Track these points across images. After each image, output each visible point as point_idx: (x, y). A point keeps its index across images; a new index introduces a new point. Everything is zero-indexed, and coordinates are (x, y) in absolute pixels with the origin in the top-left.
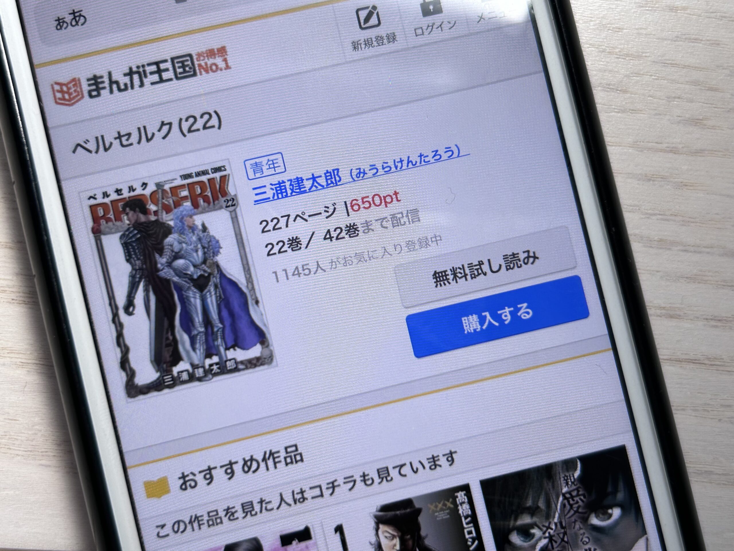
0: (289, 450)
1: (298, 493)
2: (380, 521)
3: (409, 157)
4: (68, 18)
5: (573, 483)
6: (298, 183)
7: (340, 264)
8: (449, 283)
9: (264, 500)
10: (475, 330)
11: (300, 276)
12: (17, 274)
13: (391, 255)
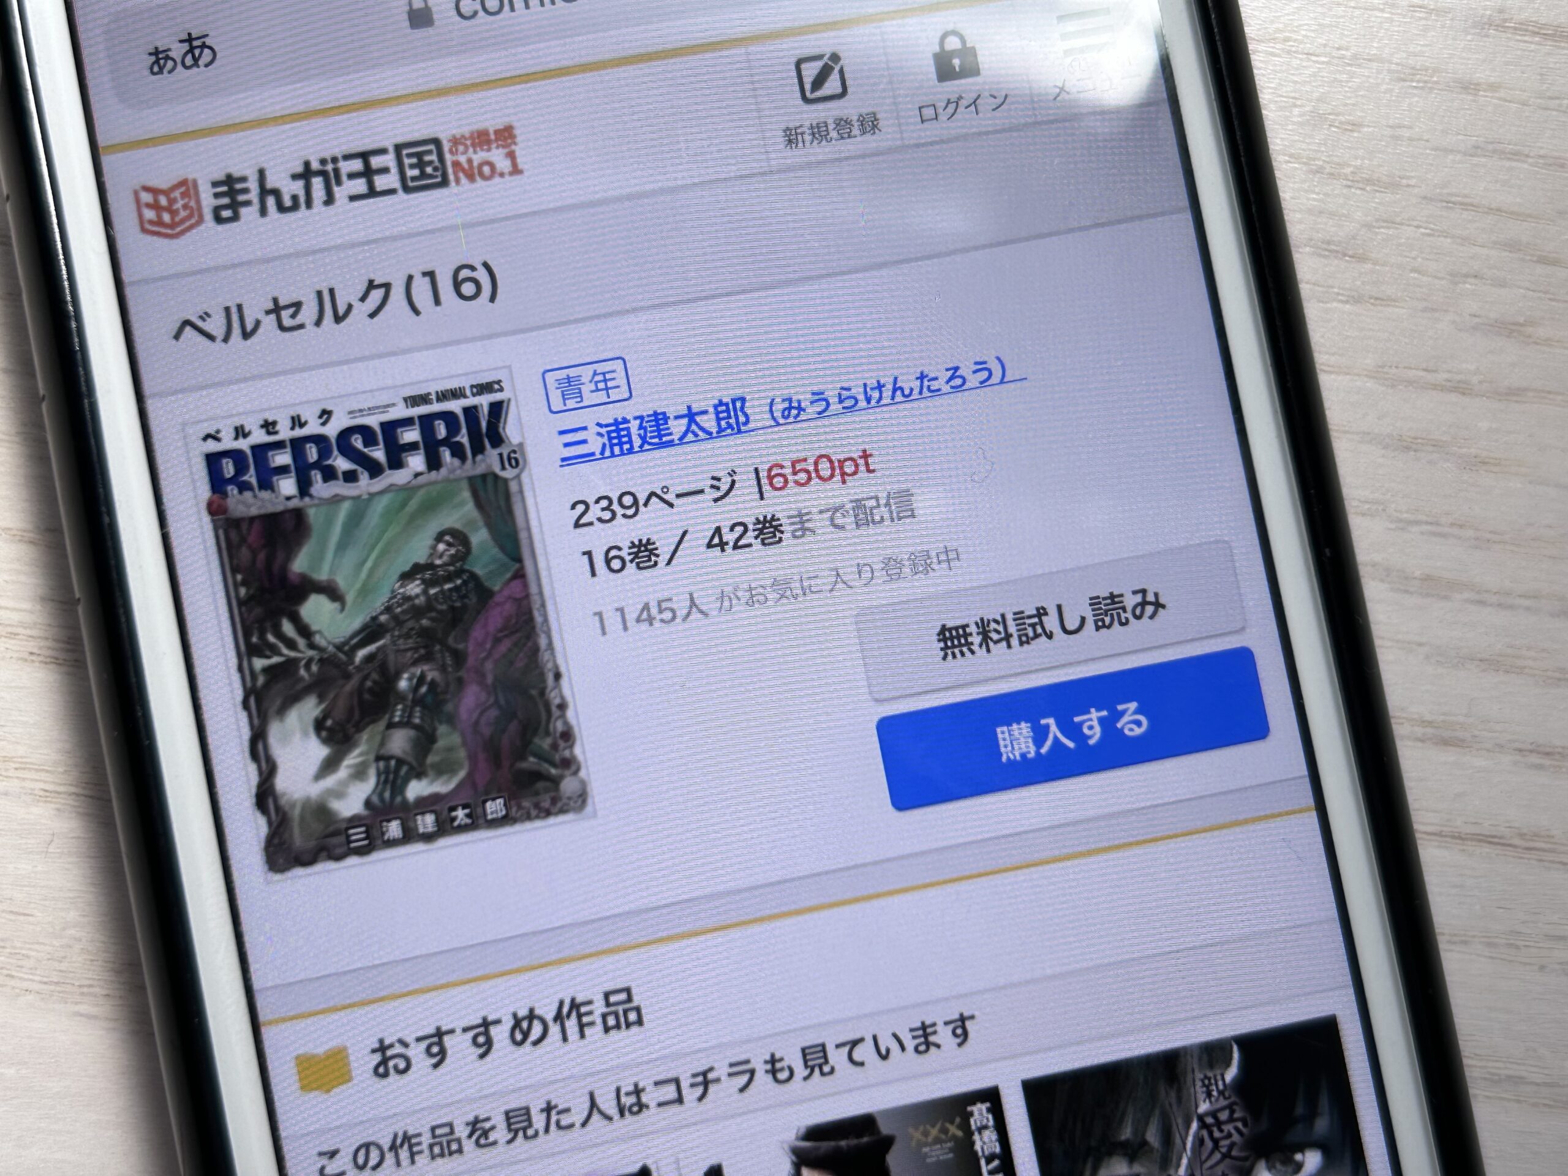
0: (613, 999)
1: (628, 1094)
2: (802, 1159)
3: (896, 379)
4: (178, 51)
5: (1221, 1093)
6: (658, 425)
7: (739, 599)
8: (973, 652)
9: (556, 1106)
10: (1023, 756)
11: (651, 624)
12: (43, 599)
13: (851, 587)
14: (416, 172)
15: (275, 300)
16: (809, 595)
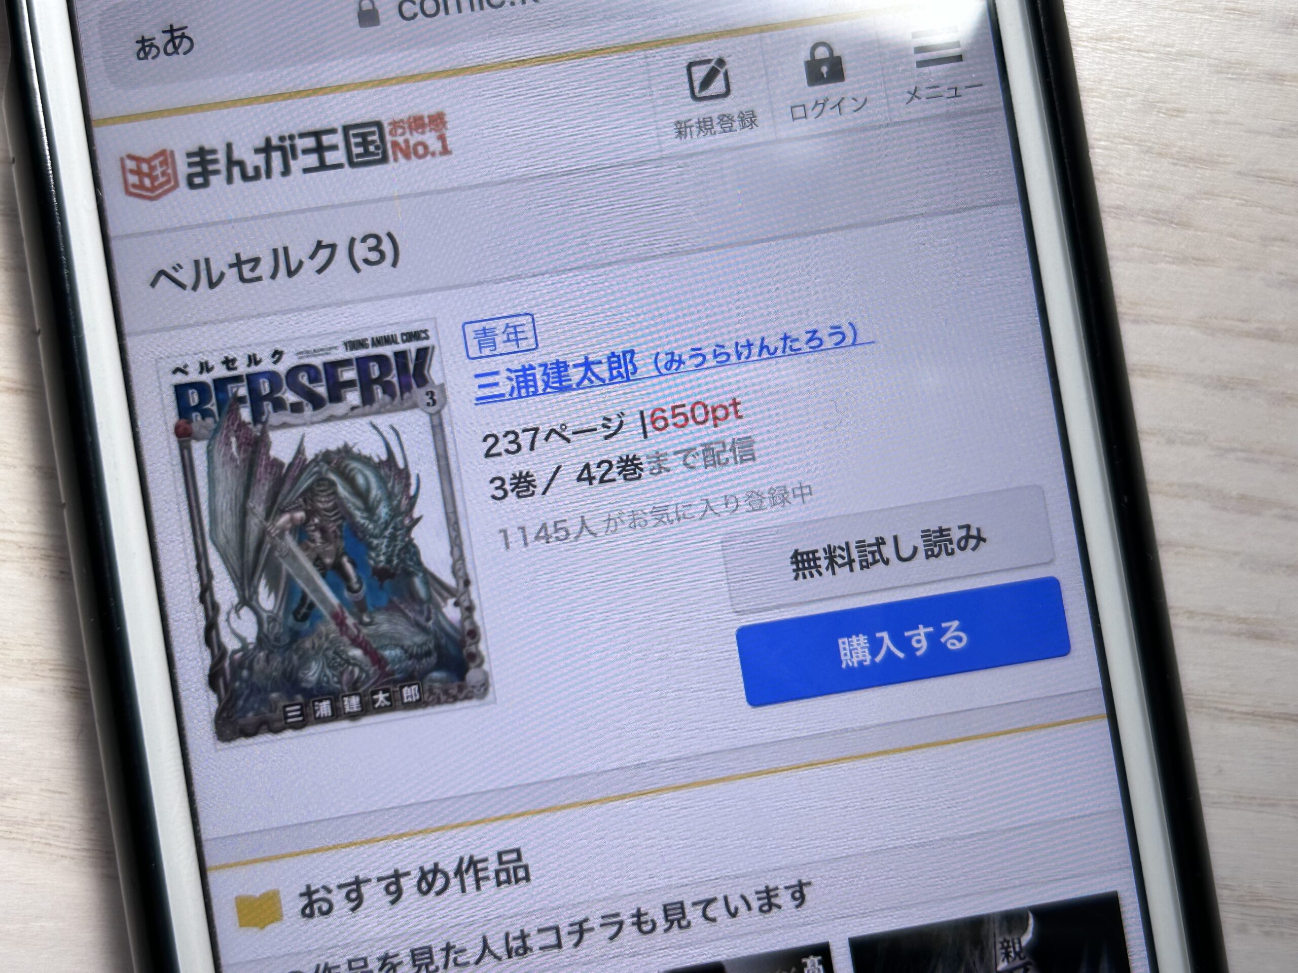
0: (505, 858)
1: (515, 939)
3: (763, 339)
4: (161, 40)
5: (1017, 954)
6: (559, 372)
7: (623, 522)
8: (820, 574)
9: (454, 947)
10: (860, 663)
11: (548, 541)
13: (717, 514)
14: (360, 150)
15: (238, 256)
16: (682, 520)
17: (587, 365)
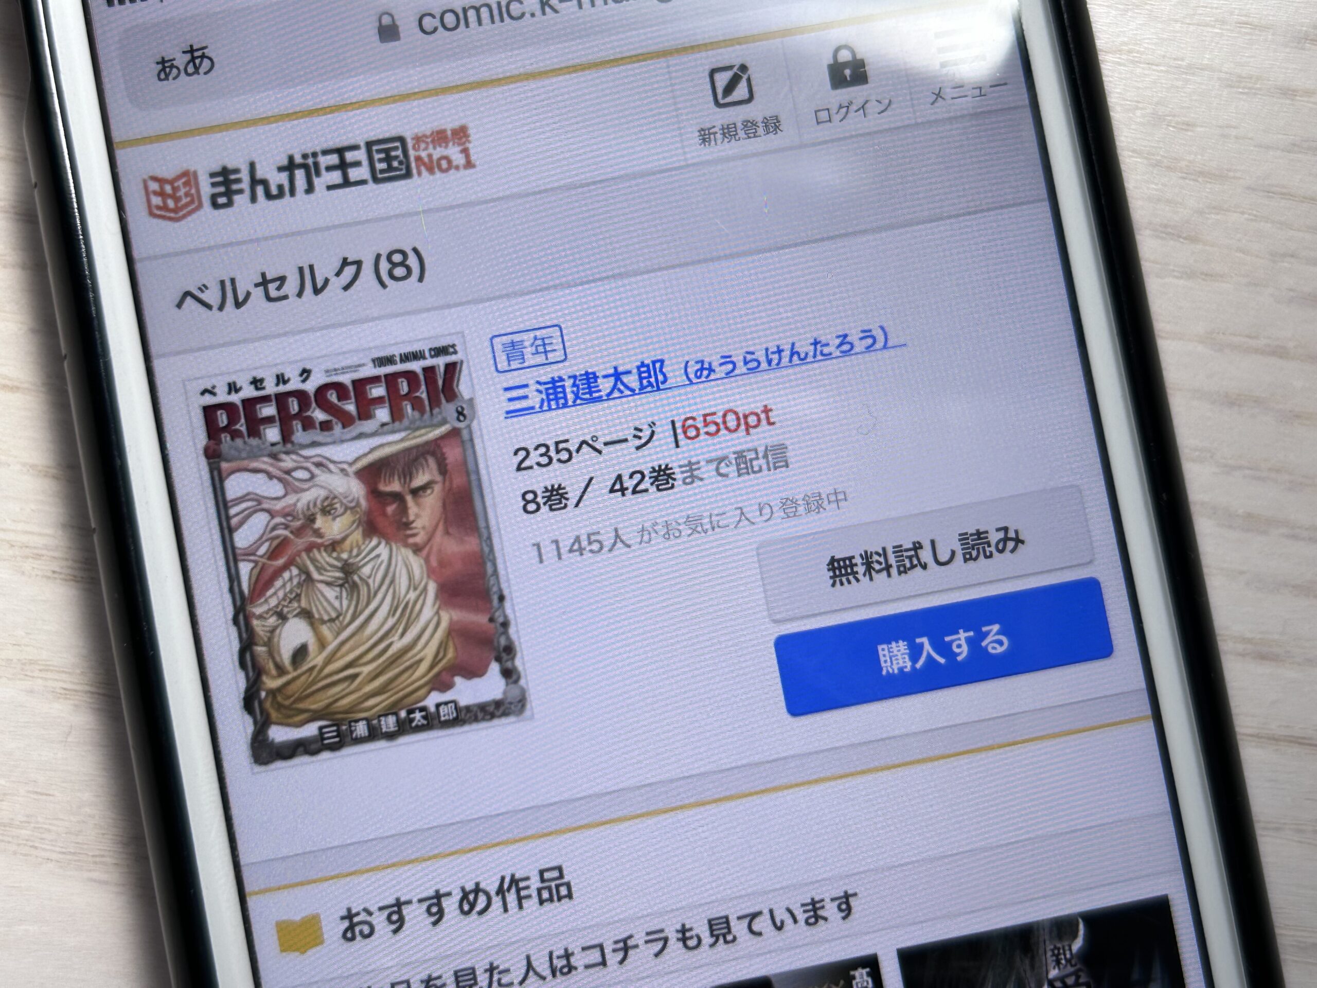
0: (547, 875)
1: (558, 957)
3: (793, 344)
4: (181, 60)
5: (1068, 961)
6: (589, 383)
8: (858, 580)
9: (497, 967)
10: (901, 670)
11: (582, 554)
12: (64, 526)
13: (753, 523)
14: (383, 166)
15: (263, 275)
16: (717, 530)
17: (617, 375)
